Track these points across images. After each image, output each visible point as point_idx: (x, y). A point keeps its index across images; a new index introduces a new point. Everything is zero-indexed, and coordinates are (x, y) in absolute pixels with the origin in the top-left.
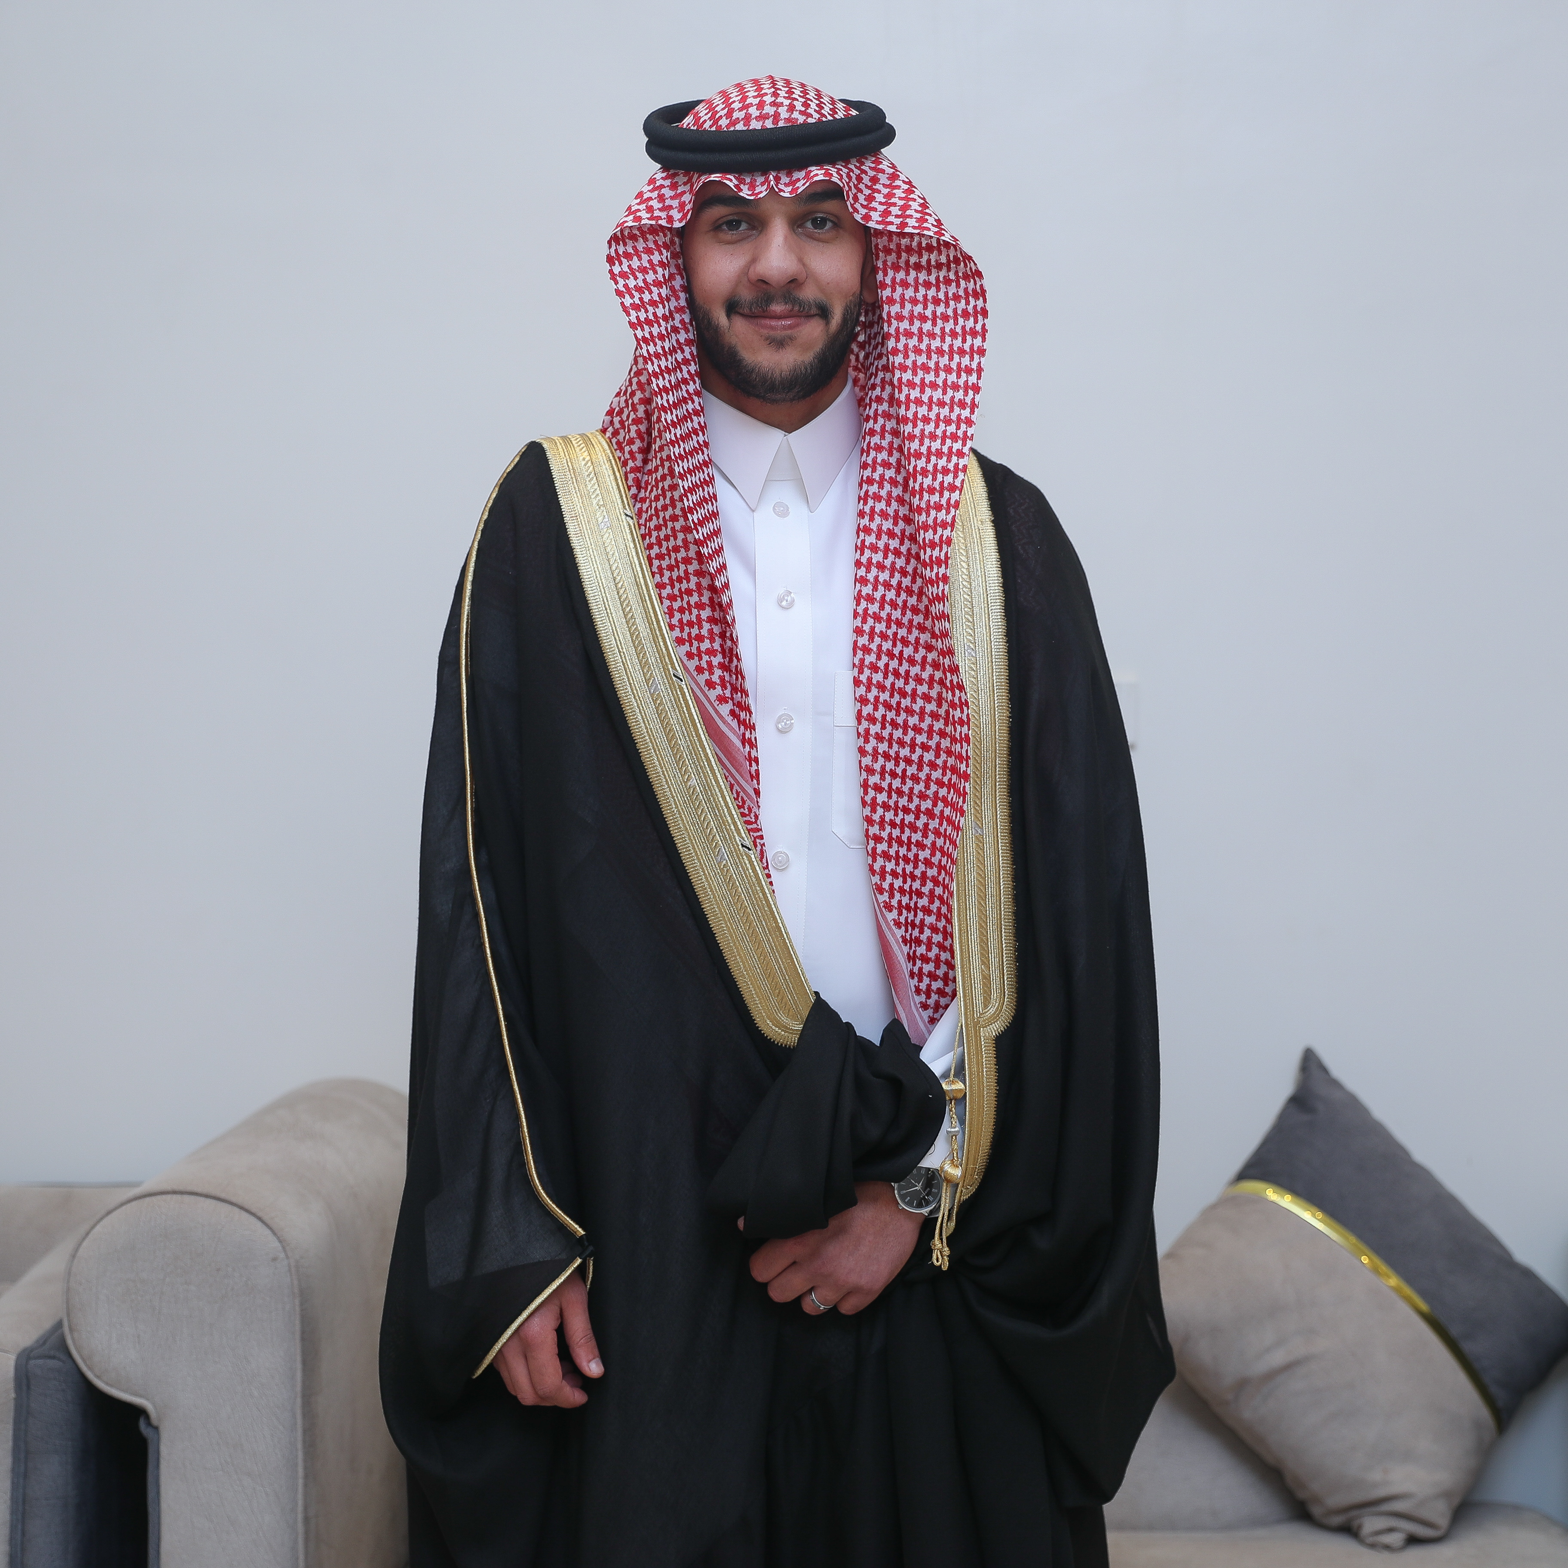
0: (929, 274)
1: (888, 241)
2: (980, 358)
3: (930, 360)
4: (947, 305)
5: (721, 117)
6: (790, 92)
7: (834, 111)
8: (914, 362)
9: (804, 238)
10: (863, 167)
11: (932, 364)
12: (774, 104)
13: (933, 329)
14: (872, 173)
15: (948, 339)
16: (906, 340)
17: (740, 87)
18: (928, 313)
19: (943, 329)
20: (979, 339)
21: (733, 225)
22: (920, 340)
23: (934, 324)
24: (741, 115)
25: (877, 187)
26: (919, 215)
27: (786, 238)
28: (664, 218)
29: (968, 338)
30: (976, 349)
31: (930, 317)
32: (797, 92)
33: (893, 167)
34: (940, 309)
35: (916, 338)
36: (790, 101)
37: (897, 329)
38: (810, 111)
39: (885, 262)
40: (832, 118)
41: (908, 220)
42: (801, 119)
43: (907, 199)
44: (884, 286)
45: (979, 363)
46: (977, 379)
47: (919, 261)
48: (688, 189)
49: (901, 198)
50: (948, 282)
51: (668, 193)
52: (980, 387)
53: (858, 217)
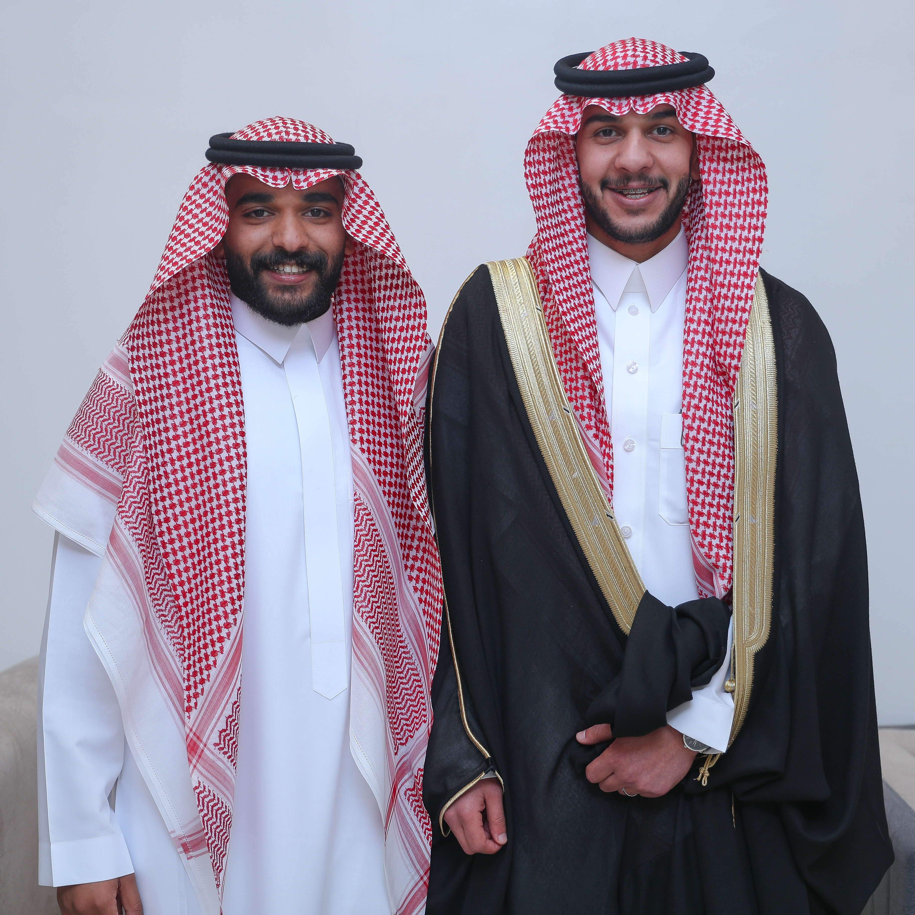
0: (732, 164)
1: (707, 143)
2: (763, 219)
3: (731, 221)
4: (743, 185)
5: (599, 65)
6: (644, 48)
7: (673, 59)
8: (721, 223)
9: (652, 140)
10: (691, 95)
11: (732, 224)
12: (633, 56)
13: (734, 201)
14: (696, 99)
15: (743, 207)
16: (716, 208)
17: (613, 45)
18: (731, 190)
19: (740, 201)
20: (763, 206)
21: (607, 133)
22: (725, 208)
23: (735, 197)
24: (612, 63)
25: (700, 107)
26: (726, 126)
27: (639, 141)
28: (564, 128)
29: (756, 206)
30: (760, 213)
31: (732, 192)
32: (649, 48)
33: (711, 95)
34: (739, 188)
35: (722, 207)
36: (644, 54)
37: (711, 201)
38: (657, 60)
39: (704, 157)
40: (671, 64)
41: (719, 129)
42: (652, 65)
43: (719, 115)
44: (703, 172)
45: (763, 223)
46: (761, 234)
47: (726, 156)
48: (579, 110)
49: (715, 115)
50: (744, 169)
51: (567, 113)
52: (763, 239)
53: (686, 127)
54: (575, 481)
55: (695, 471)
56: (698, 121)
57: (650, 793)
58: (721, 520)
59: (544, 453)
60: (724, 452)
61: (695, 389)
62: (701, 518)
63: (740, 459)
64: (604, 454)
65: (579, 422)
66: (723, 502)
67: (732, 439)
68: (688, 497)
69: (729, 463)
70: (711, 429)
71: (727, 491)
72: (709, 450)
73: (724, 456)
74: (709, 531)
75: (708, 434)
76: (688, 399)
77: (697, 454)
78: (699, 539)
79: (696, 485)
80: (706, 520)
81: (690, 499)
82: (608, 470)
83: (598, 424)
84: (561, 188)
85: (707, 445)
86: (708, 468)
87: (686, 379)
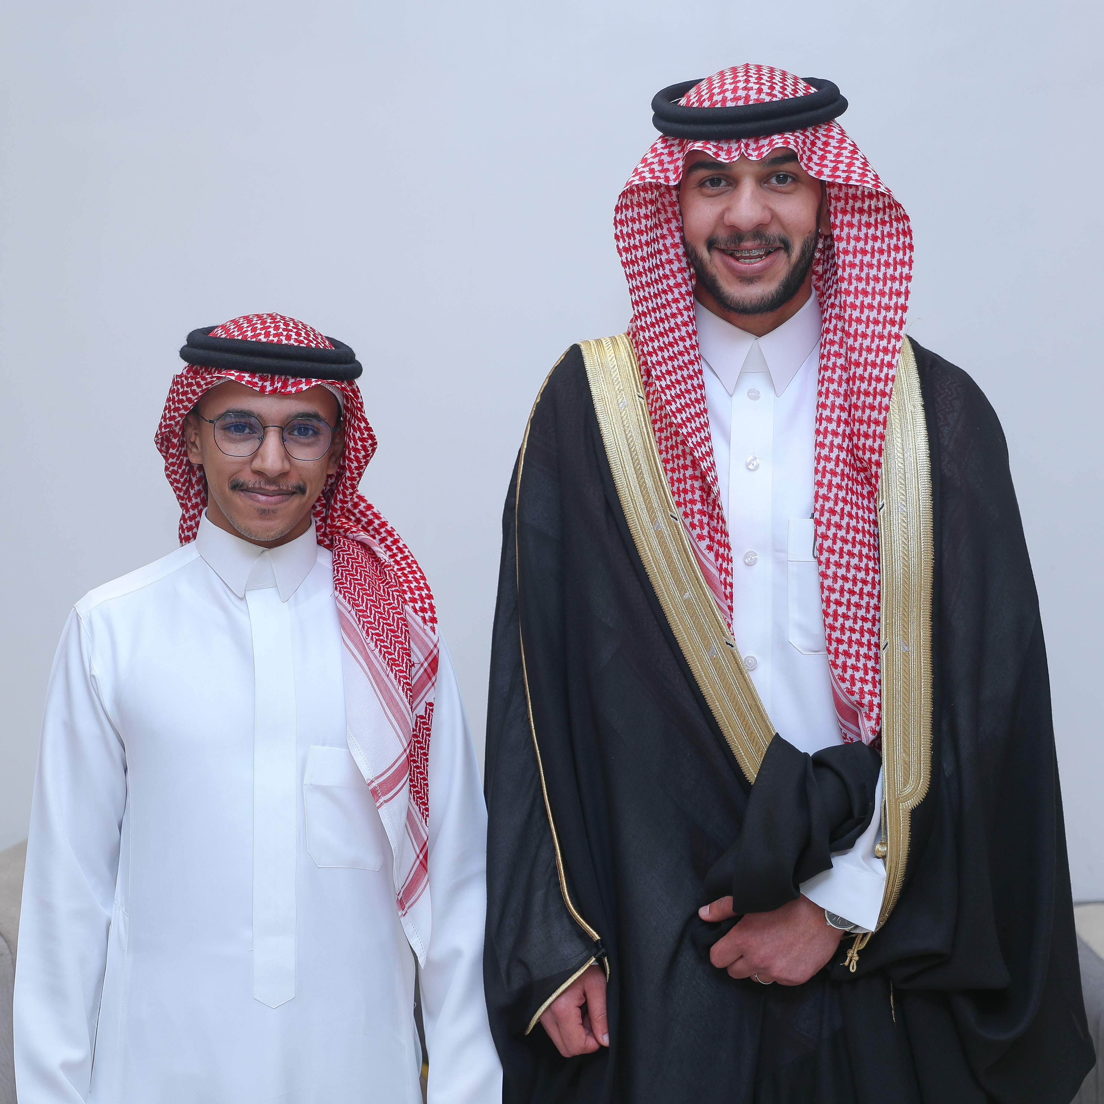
0: (870, 216)
1: (839, 191)
2: (907, 283)
3: (868, 285)
4: (883, 241)
5: (704, 100)
6: (759, 78)
7: (795, 90)
8: (856, 288)
9: (769, 191)
10: (817, 134)
11: (869, 289)
12: (745, 88)
13: (872, 261)
14: (824, 139)
15: (883, 268)
16: (850, 270)
17: (721, 75)
18: (868, 248)
19: (879, 261)
20: (907, 267)
21: (715, 182)
22: (861, 270)
23: (873, 256)
24: (719, 98)
25: (829, 148)
26: (861, 171)
27: (754, 192)
28: (663, 178)
29: (899, 267)
30: (904, 275)
31: (870, 251)
32: (765, 78)
33: (842, 133)
34: (878, 245)
35: (858, 268)
36: (758, 86)
37: (844, 261)
38: (774, 92)
39: (835, 208)
40: (793, 97)
41: (852, 175)
42: (767, 99)
43: (852, 158)
44: (835, 226)
45: (907, 287)
46: (905, 300)
47: (863, 206)
48: (681, 155)
49: (847, 157)
50: (884, 223)
51: (666, 158)
52: (907, 307)
53: (812, 173)
54: (688, 603)
55: (831, 590)
56: (826, 166)
57: (788, 980)
58: (866, 648)
59: (648, 570)
60: (867, 565)
61: (830, 489)
62: (840, 646)
63: (887, 573)
64: (720, 570)
65: (689, 531)
66: (868, 625)
67: (877, 548)
68: (824, 621)
69: (874, 578)
70: (850, 537)
71: (872, 612)
72: (848, 563)
73: (867, 570)
74: (851, 662)
75: (847, 544)
76: (821, 501)
77: (833, 568)
78: (839, 671)
79: (833, 606)
80: (847, 649)
81: (827, 623)
82: (725, 588)
83: (712, 533)
84: (662, 248)
85: (846, 558)
86: (848, 586)
87: (819, 477)
